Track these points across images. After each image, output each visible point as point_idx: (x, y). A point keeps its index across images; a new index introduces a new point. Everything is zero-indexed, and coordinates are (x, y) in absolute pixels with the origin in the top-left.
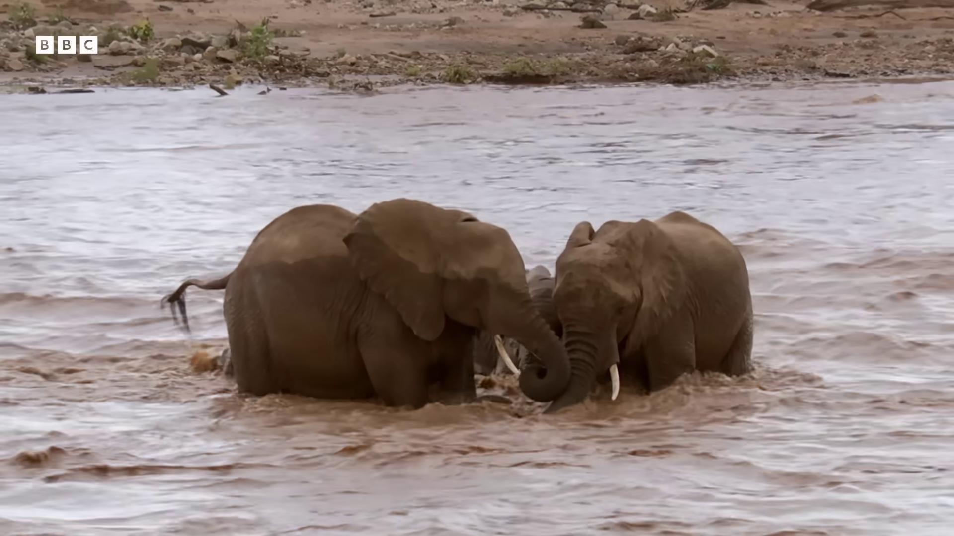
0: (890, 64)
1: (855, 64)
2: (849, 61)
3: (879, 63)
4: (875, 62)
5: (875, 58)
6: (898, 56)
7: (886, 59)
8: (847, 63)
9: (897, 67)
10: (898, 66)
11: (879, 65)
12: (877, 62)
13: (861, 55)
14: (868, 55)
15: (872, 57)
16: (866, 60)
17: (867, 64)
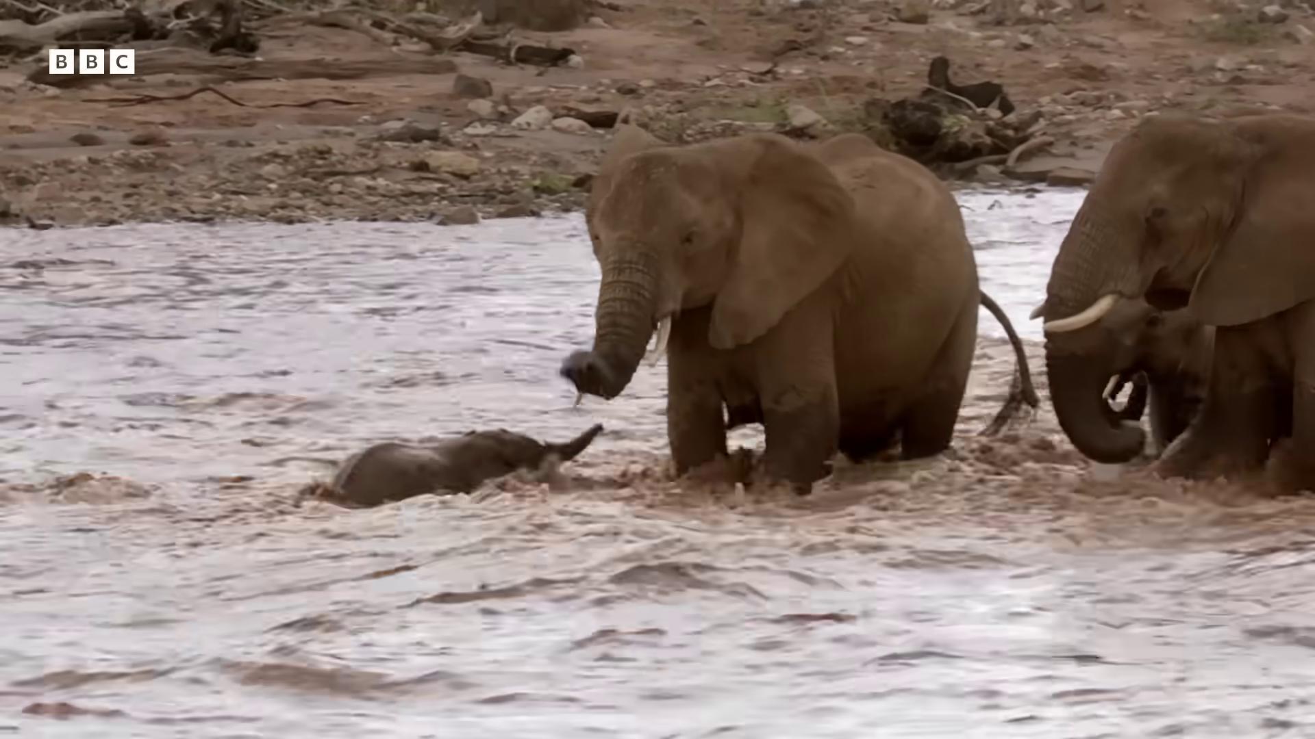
0: (177, 206)
1: (101, 205)
2: (87, 199)
3: (154, 204)
4: (146, 201)
5: (148, 192)
6: (201, 187)
7: (171, 194)
8: (83, 202)
9: (193, 212)
10: (194, 208)
11: (153, 208)
12: (151, 200)
13: (118, 186)
14: (134, 186)
15: (142, 190)
16: (127, 196)
17: (128, 206)
